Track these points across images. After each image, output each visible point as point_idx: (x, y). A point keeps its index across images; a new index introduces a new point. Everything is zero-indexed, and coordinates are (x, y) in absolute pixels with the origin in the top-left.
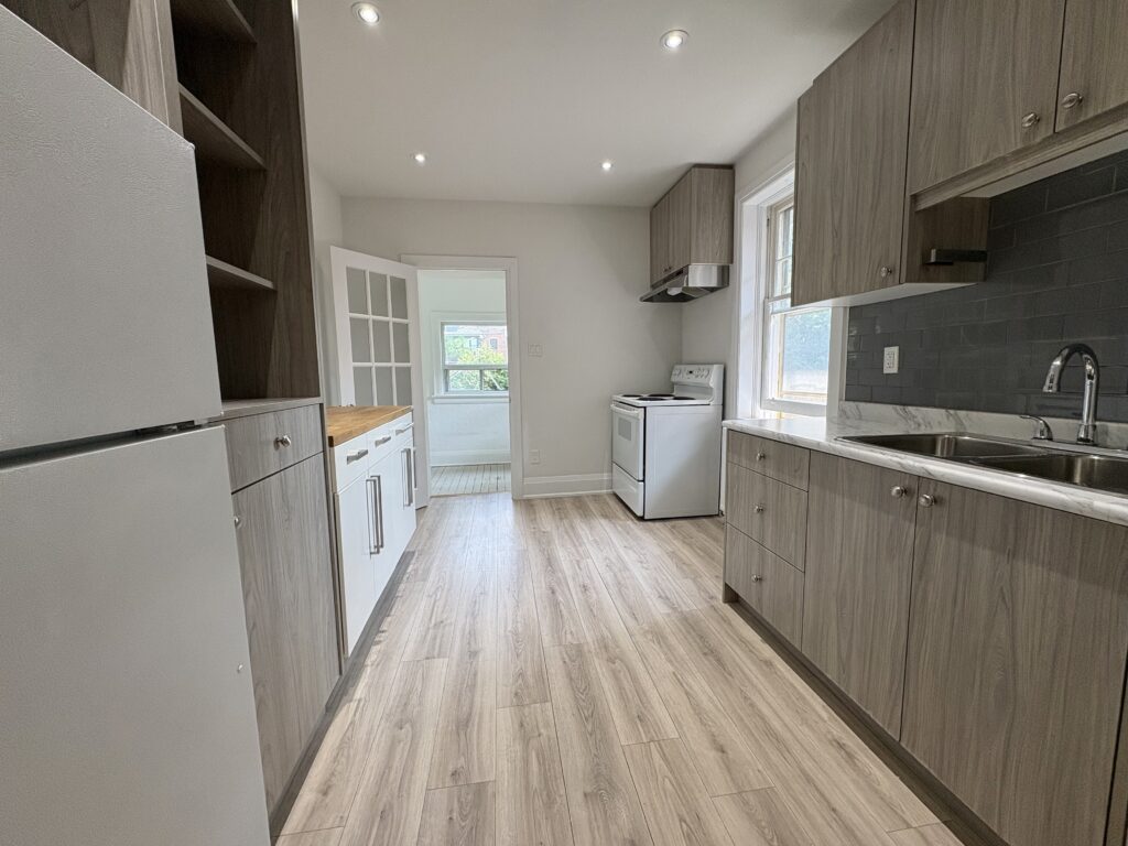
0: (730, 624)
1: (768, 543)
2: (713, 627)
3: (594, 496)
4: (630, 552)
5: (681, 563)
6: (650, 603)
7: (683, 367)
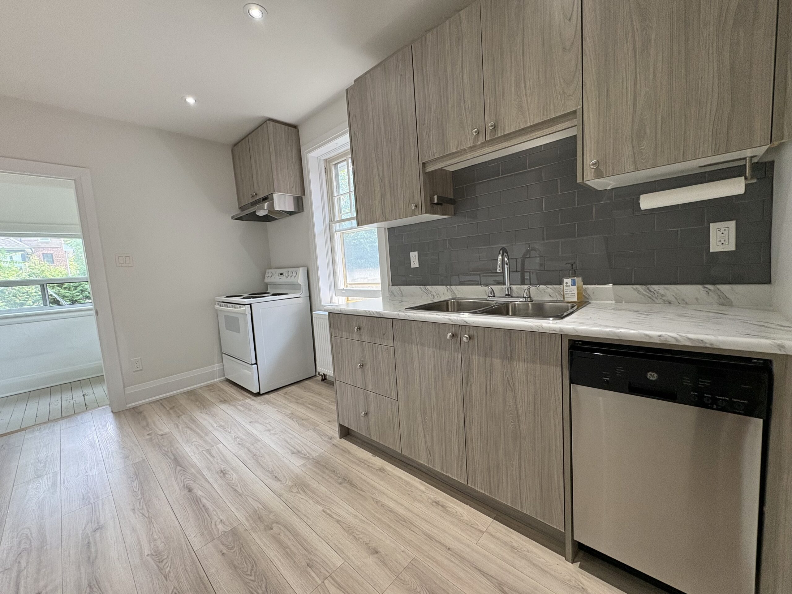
0: (349, 453)
1: (370, 387)
2: (338, 460)
3: (207, 386)
4: (257, 425)
5: (301, 421)
6: (287, 461)
7: (273, 271)
